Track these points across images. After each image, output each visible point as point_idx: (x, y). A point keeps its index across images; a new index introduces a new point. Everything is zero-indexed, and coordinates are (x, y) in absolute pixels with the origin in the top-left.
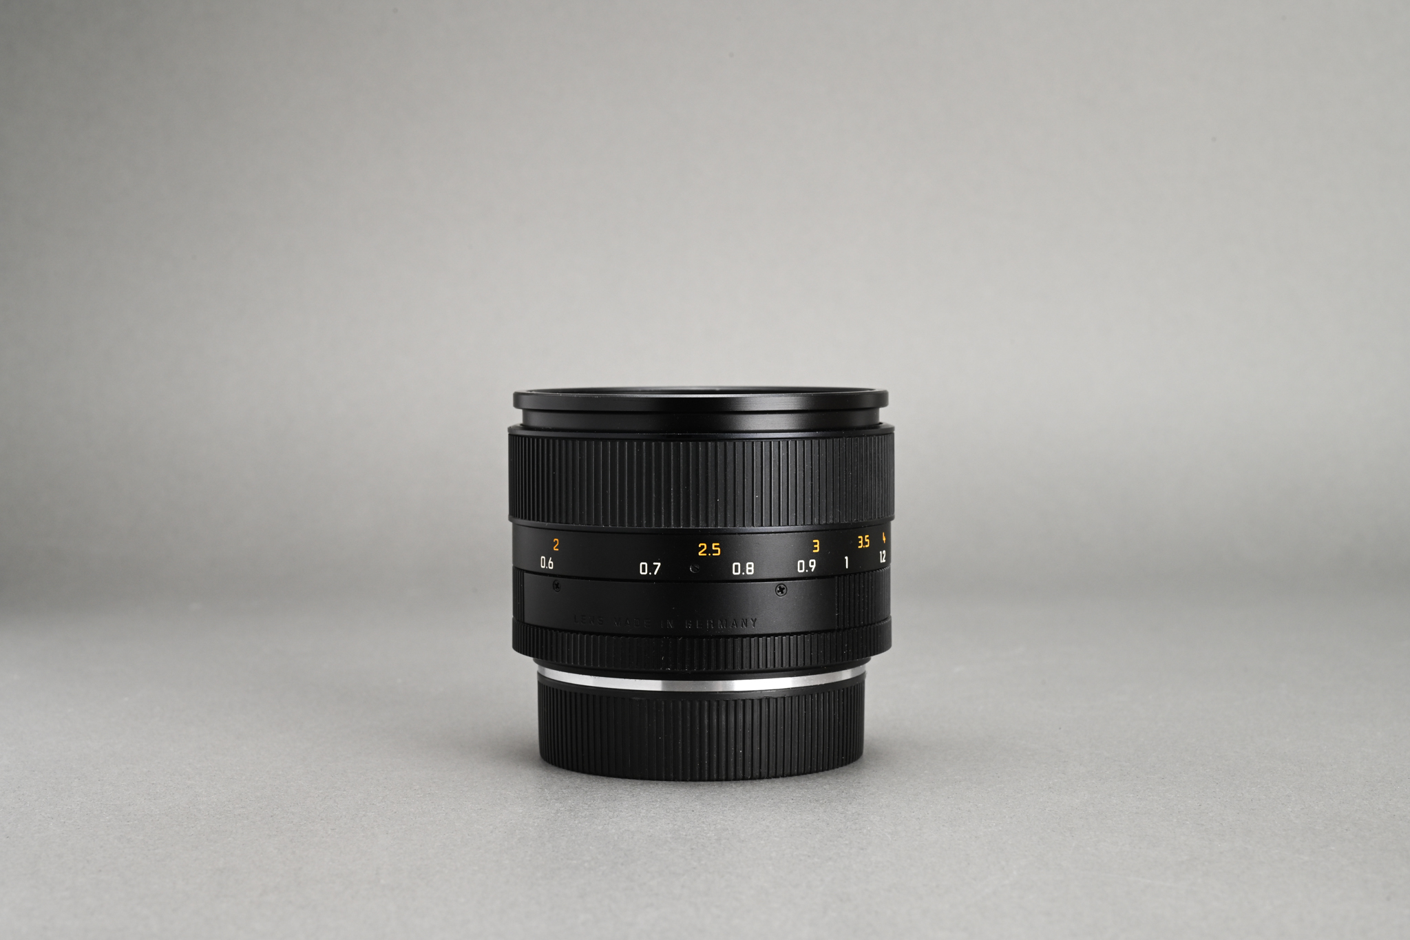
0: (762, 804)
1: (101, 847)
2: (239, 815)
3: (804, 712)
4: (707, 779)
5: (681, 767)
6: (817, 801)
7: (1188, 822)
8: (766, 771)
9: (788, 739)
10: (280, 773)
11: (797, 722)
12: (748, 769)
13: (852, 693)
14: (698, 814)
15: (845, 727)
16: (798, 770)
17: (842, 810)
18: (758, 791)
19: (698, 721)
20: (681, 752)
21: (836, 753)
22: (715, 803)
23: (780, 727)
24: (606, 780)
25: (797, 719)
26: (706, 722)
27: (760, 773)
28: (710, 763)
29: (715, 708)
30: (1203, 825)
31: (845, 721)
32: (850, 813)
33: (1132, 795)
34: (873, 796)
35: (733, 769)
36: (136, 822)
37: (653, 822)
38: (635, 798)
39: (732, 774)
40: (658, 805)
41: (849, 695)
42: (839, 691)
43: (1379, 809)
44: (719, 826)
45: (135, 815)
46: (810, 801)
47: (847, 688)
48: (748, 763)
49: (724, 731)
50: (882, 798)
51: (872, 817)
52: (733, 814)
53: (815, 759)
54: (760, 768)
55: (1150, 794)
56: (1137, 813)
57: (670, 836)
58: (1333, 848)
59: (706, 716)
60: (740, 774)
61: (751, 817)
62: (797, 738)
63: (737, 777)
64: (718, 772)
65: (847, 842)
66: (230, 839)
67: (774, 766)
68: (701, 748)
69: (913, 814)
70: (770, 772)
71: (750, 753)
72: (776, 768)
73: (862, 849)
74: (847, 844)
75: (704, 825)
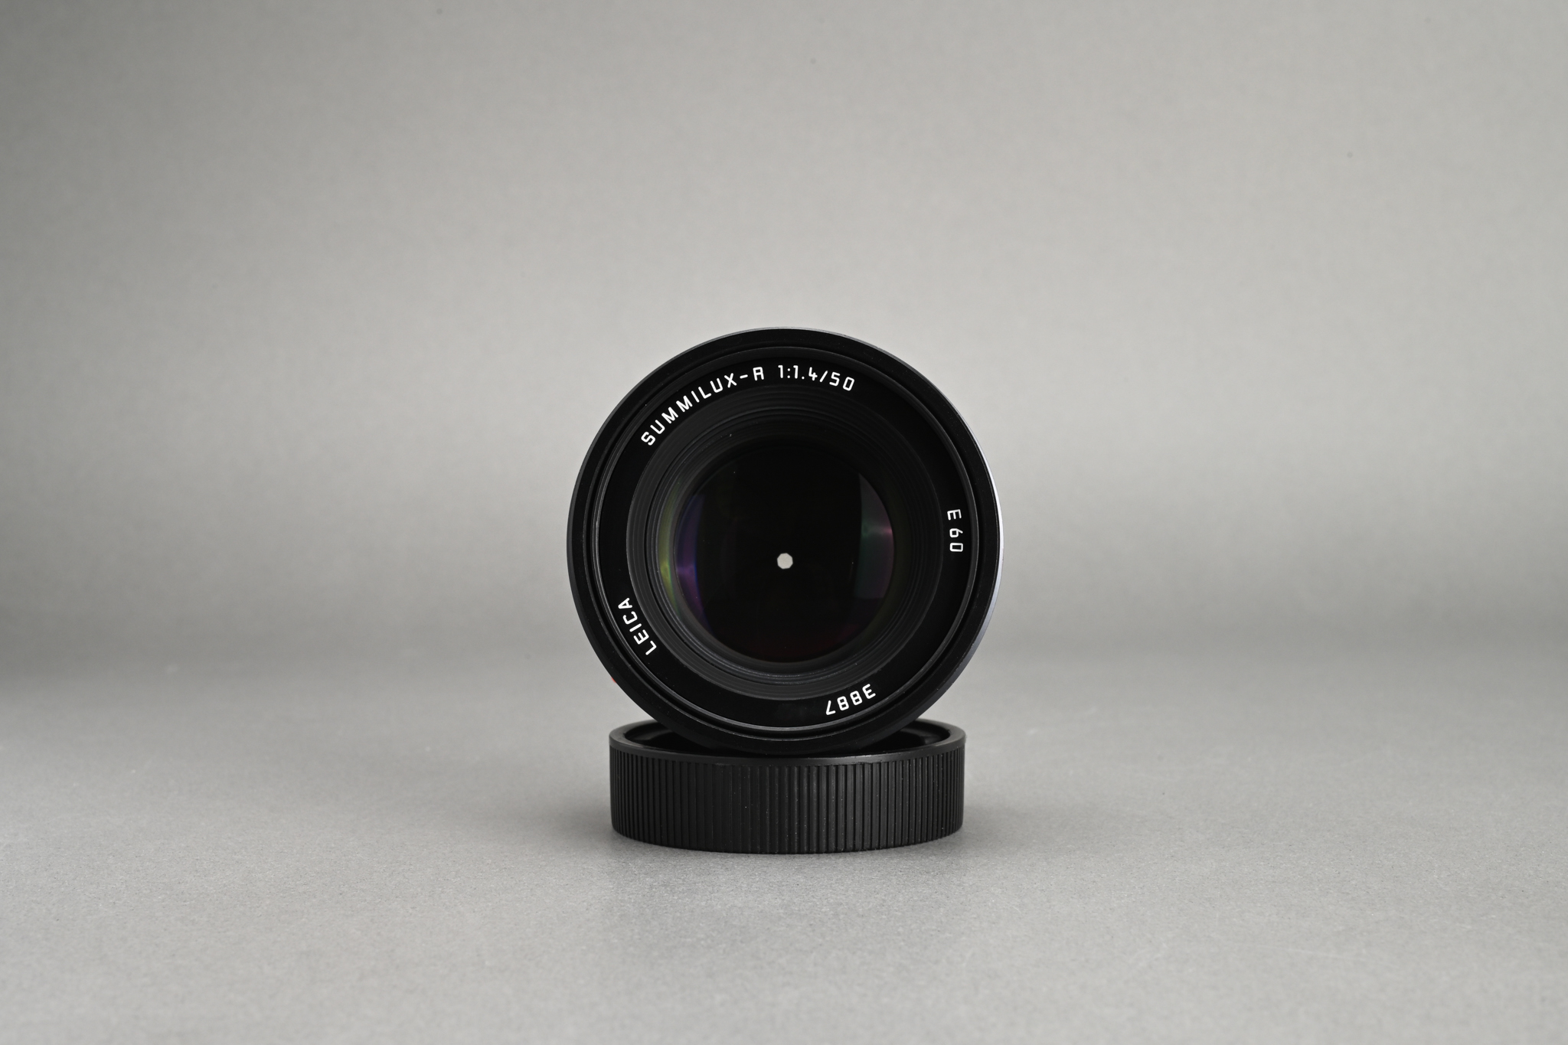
0: (870, 877)
1: (165, 930)
2: (305, 893)
3: (901, 779)
4: (796, 851)
5: (768, 839)
6: (927, 873)
7: (1331, 891)
8: (861, 843)
9: (884, 809)
10: (333, 845)
11: (894, 789)
12: (841, 841)
13: (952, 759)
14: (804, 887)
15: (945, 795)
16: (894, 842)
17: (959, 882)
18: (860, 863)
19: (787, 788)
20: (768, 823)
21: (935, 823)
22: (818, 876)
23: (876, 796)
24: (692, 853)
25: (894, 786)
26: (796, 789)
27: (854, 845)
28: (800, 835)
29: (805, 774)
30: (1348, 894)
31: (945, 789)
32: (967, 885)
33: (1262, 863)
34: (986, 867)
35: (824, 841)
36: (193, 902)
37: (758, 897)
38: (730, 872)
39: (824, 846)
40: (757, 879)
41: (949, 760)
42: (938, 756)
43: (1530, 876)
44: (832, 901)
45: (190, 894)
46: (920, 873)
47: (947, 753)
48: (841, 834)
49: (815, 800)
50: (997, 869)
51: (992, 889)
52: (842, 888)
53: (912, 830)
54: (854, 839)
55: (1281, 862)
56: (1273, 882)
57: (781, 911)
58: (1494, 916)
59: (796, 783)
60: (833, 846)
61: (862, 890)
62: (893, 808)
63: (830, 849)
64: (809, 844)
65: (975, 916)
66: (303, 920)
67: (869, 837)
68: (791, 818)
69: (1035, 886)
70: (865, 844)
71: (844, 823)
72: (871, 839)
73: (994, 923)
74: (975, 918)
75: (815, 900)
